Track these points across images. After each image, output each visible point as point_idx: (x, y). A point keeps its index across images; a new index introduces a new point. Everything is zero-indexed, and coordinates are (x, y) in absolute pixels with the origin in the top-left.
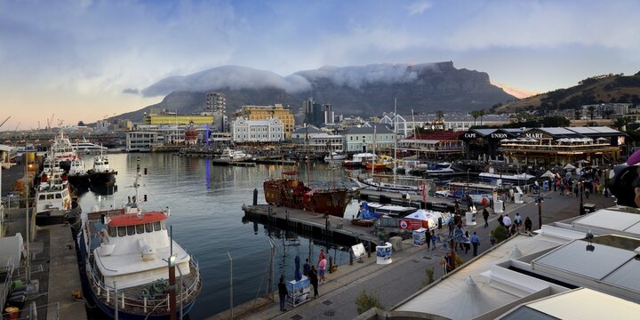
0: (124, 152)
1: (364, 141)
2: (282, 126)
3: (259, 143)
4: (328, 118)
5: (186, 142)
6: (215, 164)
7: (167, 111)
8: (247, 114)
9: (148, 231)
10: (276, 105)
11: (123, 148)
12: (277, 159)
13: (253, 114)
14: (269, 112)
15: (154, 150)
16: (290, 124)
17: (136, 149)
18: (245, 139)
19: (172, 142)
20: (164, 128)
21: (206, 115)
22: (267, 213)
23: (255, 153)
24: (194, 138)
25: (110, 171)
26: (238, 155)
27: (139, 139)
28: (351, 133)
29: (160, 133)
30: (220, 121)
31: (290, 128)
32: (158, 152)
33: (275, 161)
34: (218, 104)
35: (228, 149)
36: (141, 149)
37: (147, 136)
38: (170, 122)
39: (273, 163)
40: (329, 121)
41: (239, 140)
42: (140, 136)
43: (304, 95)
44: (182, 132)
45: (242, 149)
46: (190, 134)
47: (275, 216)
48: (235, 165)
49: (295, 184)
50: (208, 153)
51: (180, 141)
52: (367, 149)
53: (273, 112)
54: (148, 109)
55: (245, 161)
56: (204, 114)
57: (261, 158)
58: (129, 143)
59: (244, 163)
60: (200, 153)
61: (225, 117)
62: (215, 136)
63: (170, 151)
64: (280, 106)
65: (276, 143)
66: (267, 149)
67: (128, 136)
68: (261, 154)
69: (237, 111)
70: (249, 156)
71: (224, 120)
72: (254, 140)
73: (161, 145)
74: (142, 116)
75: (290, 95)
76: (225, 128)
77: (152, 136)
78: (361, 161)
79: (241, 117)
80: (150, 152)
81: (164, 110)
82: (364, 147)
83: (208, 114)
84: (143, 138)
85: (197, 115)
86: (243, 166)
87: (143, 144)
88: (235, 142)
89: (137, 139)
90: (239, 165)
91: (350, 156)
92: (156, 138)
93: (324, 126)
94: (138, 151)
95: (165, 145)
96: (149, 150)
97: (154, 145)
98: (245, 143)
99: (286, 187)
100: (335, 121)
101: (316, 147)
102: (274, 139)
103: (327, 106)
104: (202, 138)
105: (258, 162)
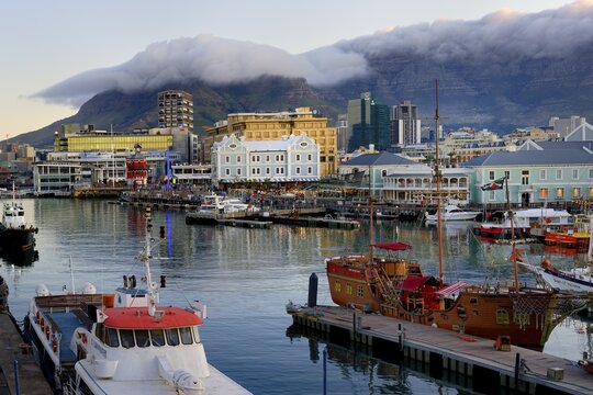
0: (30, 196)
1: (525, 181)
2: (316, 150)
3: (268, 185)
4: (406, 133)
5: (130, 182)
6: (191, 221)
7: (91, 127)
8: (239, 128)
9: (174, 343)
10: (298, 111)
11: (29, 191)
12: (313, 215)
13: (251, 129)
14: (283, 123)
15: (77, 194)
16: (328, 147)
17: (48, 192)
18: (241, 177)
19: (105, 180)
20: (91, 158)
21: (158, 134)
22: (349, 326)
23: (263, 204)
24: (143, 175)
25: (28, 227)
26: (233, 205)
27: (53, 175)
28: (488, 164)
29: (87, 166)
30: (184, 144)
31: (327, 155)
32: (83, 197)
33: (310, 219)
34: (180, 113)
35: (214, 195)
36: (57, 193)
37: (65, 170)
38: (98, 147)
39: (306, 224)
40: (407, 141)
41: (228, 179)
42: (54, 170)
43: (350, 88)
44: (120, 163)
45: (238, 195)
46: (135, 168)
47: (371, 333)
48: (228, 224)
49: (403, 270)
50: (171, 201)
51: (118, 179)
52: (532, 200)
53: (292, 124)
54: (60, 126)
55: (247, 218)
56: (155, 131)
57: (278, 213)
58: (38, 182)
59: (245, 222)
60: (158, 200)
61: (193, 136)
62: (178, 171)
63: (103, 196)
64: (306, 111)
65: (304, 184)
66: (289, 195)
67: (36, 172)
68: (277, 204)
69: (218, 125)
70: (255, 209)
71: (192, 142)
72: (260, 178)
73: (88, 186)
74: (52, 137)
75: (316, 89)
76: (197, 156)
77: (73, 170)
78: (526, 225)
79: (233, 136)
80: (71, 197)
81: (86, 127)
82: (526, 196)
83: (162, 131)
84: (60, 175)
85: (142, 133)
86: (246, 226)
87: (60, 184)
88: (221, 182)
89: (49, 175)
90: (238, 225)
91: (496, 213)
92: (79, 173)
93: (400, 151)
94: (52, 196)
95: (94, 184)
96: (69, 193)
97: (76, 185)
98: (240, 184)
99: (381, 273)
100: (424, 141)
101: (402, 195)
102: (300, 177)
103: (405, 109)
104: (154, 174)
105: (276, 220)
